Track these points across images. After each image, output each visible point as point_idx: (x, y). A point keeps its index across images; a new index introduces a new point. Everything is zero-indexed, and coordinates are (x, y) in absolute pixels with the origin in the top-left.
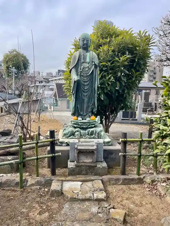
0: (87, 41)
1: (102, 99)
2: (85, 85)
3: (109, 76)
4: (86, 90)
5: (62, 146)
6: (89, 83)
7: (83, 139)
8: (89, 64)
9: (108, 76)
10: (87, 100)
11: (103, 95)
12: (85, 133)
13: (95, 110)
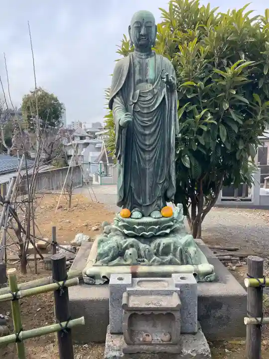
0: (148, 28)
1: (188, 165)
2: (145, 135)
3: (202, 113)
4: (150, 145)
5: (94, 284)
6: (156, 129)
7: (145, 265)
8: (153, 84)
9: (200, 113)
10: (151, 170)
11: (189, 157)
12: (149, 251)
13: (171, 193)
